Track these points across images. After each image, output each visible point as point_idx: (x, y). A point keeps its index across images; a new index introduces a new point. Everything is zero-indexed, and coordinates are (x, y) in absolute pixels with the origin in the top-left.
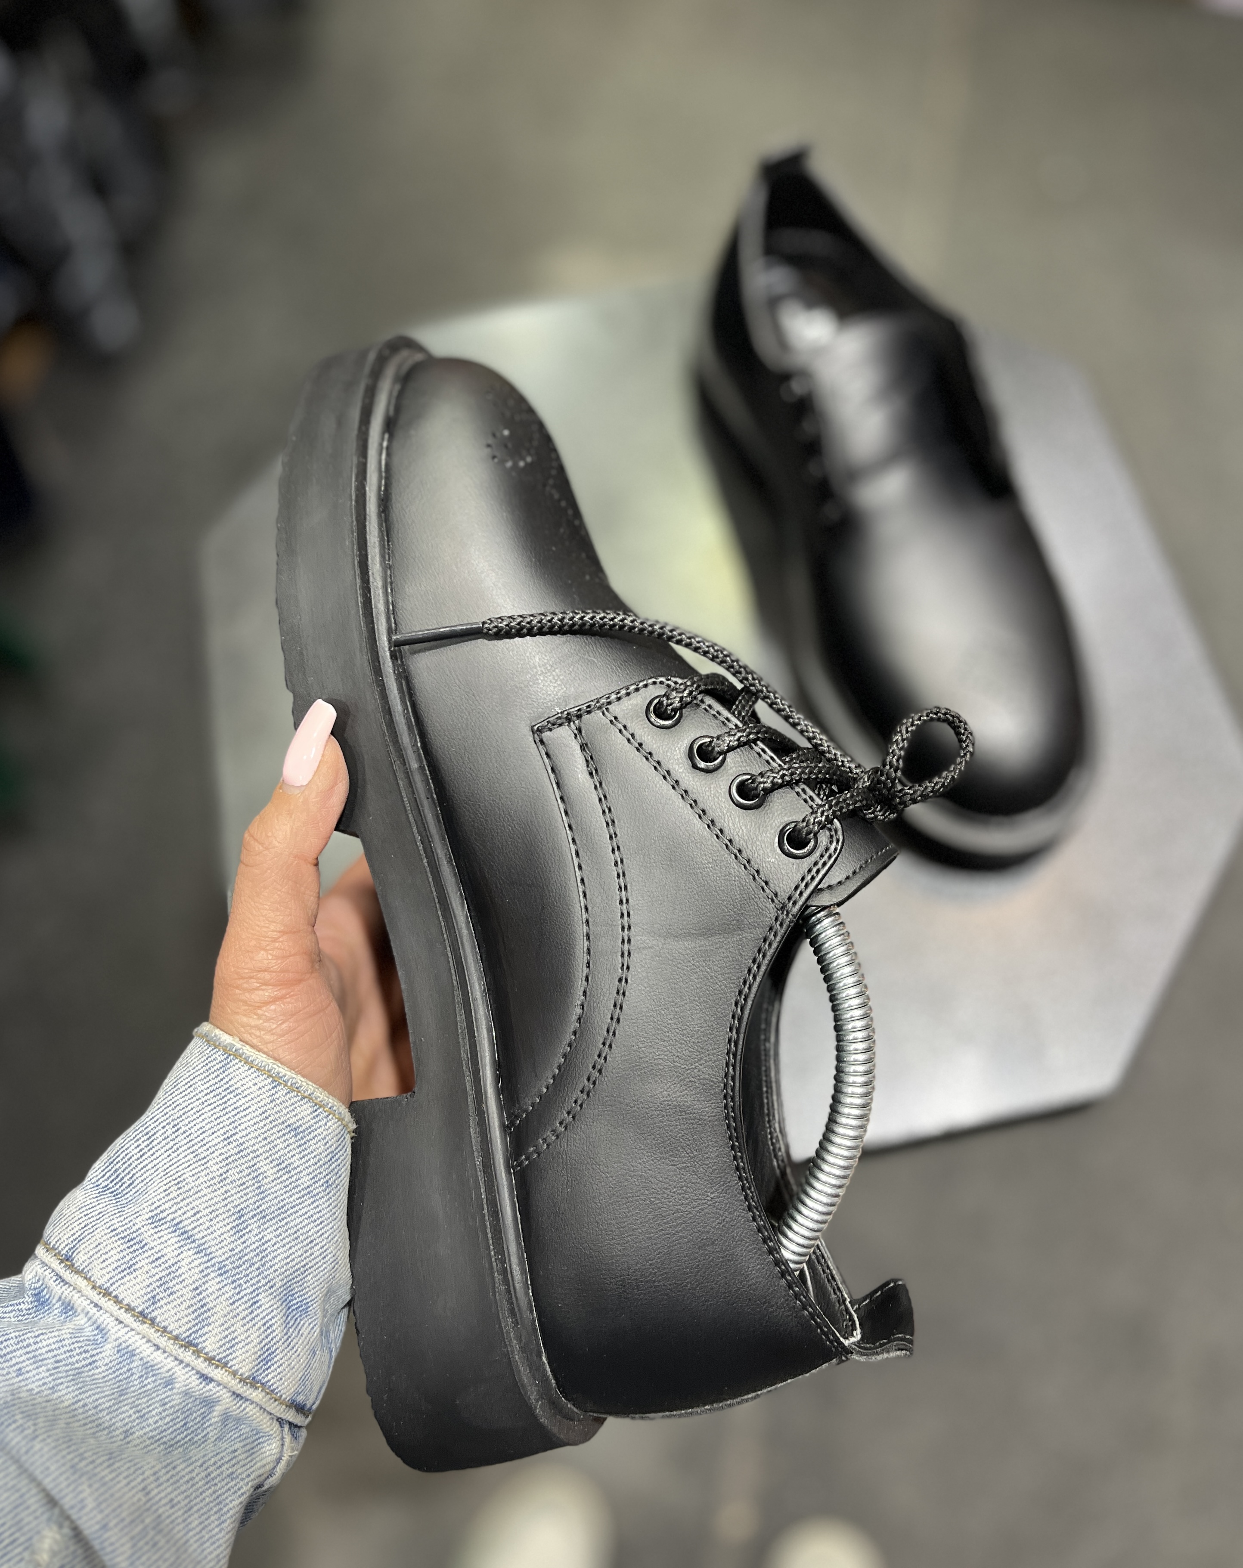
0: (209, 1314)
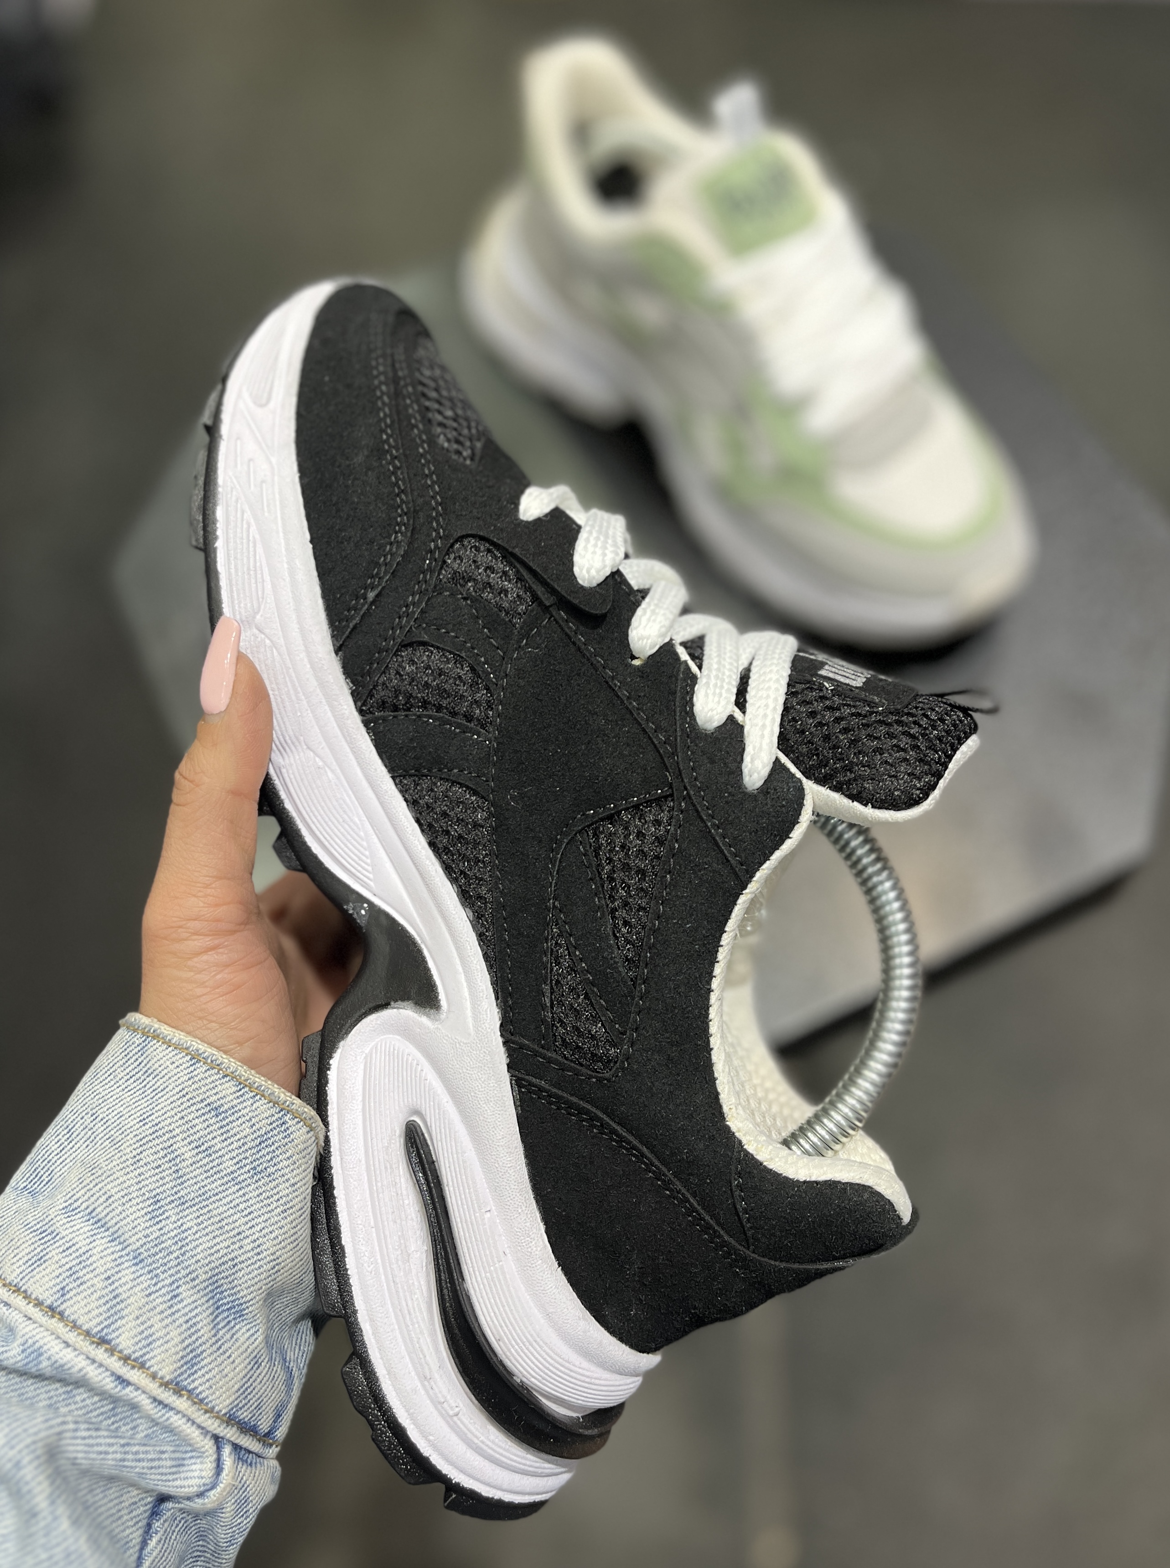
0: (122, 1305)
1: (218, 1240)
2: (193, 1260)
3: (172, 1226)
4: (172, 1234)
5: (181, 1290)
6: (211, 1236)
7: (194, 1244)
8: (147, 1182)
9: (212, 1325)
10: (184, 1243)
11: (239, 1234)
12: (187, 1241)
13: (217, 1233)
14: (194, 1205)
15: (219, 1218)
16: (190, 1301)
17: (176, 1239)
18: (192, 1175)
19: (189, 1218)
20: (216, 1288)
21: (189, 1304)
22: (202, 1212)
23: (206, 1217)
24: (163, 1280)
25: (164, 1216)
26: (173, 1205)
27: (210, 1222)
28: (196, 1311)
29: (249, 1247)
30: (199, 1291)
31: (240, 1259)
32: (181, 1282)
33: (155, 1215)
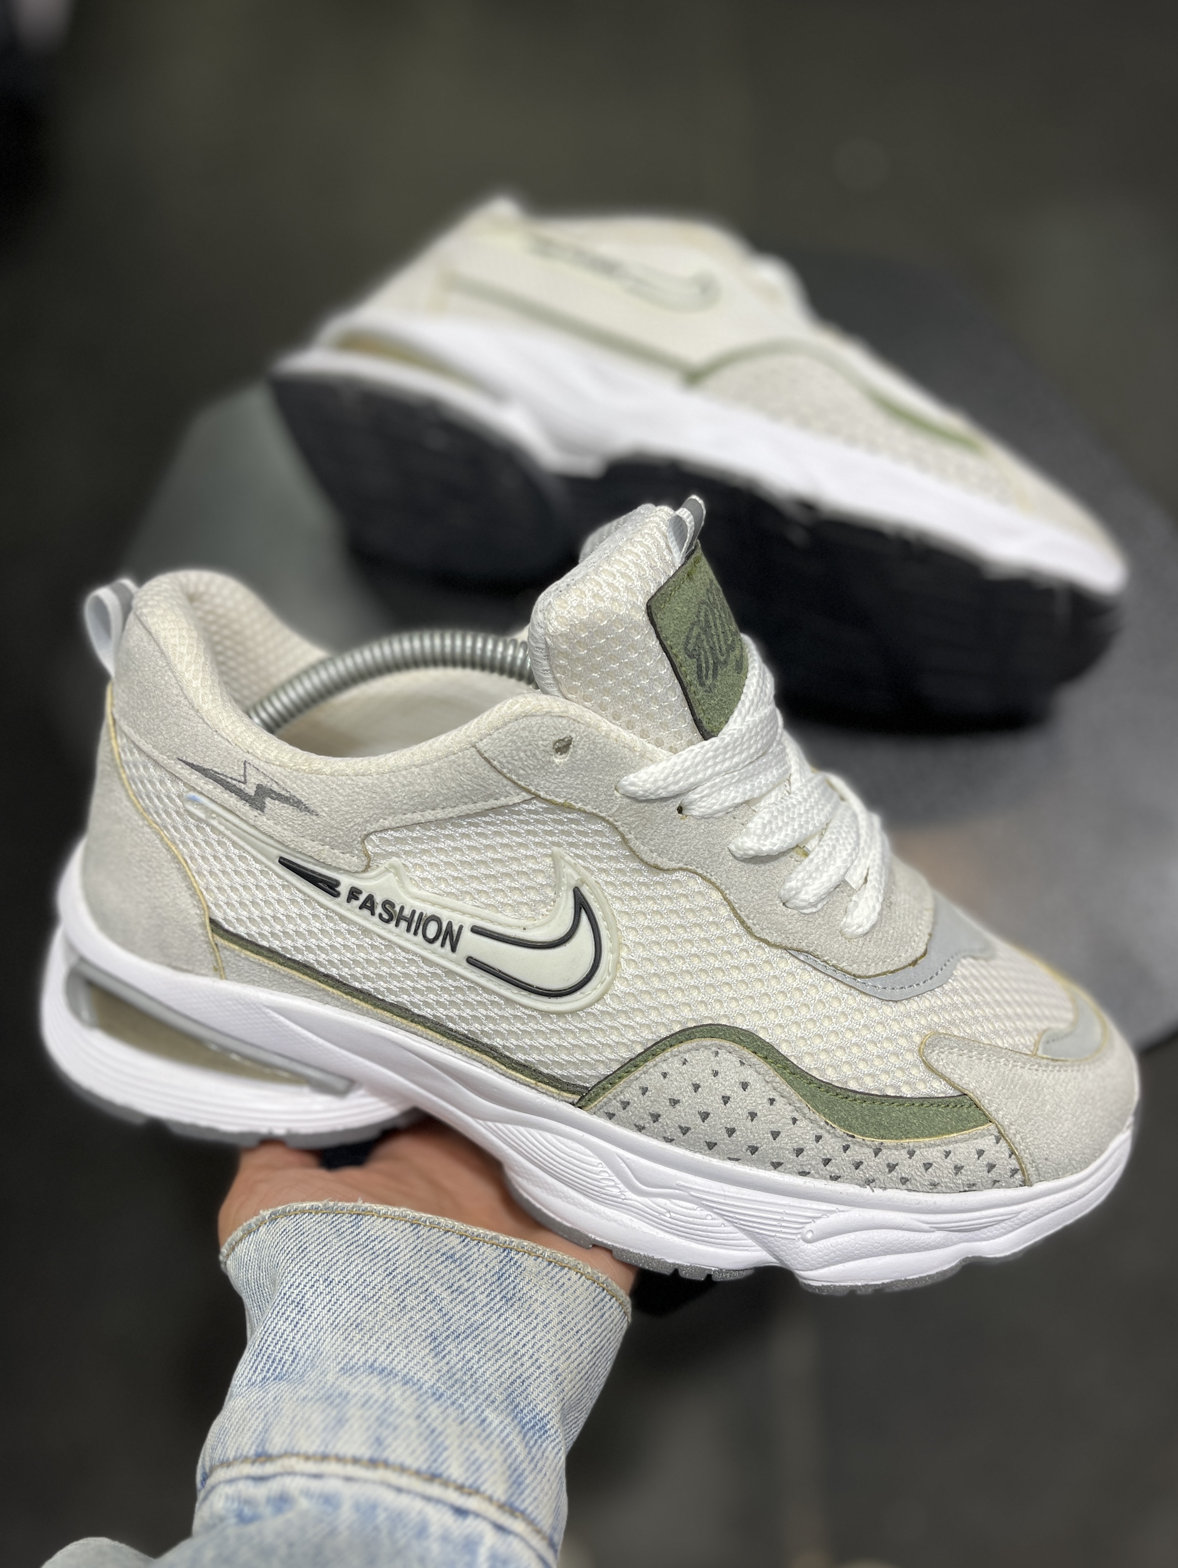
1: (500, 1362)
2: (486, 1385)
3: (456, 1359)
4: (459, 1366)
5: (486, 1413)
6: (493, 1360)
7: (481, 1371)
8: (419, 1324)
9: (524, 1443)
10: (472, 1372)
11: (516, 1353)
12: (474, 1370)
13: (498, 1356)
14: (467, 1337)
15: (493, 1343)
16: (496, 1422)
17: (464, 1370)
18: (455, 1311)
19: (467, 1349)
20: (515, 1408)
21: (498, 1425)
22: (477, 1341)
23: (482, 1345)
24: (467, 1408)
25: (446, 1351)
26: (450, 1340)
27: (487, 1348)
28: (506, 1432)
29: (529, 1364)
30: (502, 1412)
31: (525, 1376)
32: (483, 1407)
33: (438, 1352)
